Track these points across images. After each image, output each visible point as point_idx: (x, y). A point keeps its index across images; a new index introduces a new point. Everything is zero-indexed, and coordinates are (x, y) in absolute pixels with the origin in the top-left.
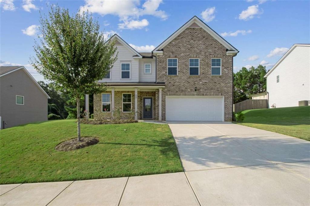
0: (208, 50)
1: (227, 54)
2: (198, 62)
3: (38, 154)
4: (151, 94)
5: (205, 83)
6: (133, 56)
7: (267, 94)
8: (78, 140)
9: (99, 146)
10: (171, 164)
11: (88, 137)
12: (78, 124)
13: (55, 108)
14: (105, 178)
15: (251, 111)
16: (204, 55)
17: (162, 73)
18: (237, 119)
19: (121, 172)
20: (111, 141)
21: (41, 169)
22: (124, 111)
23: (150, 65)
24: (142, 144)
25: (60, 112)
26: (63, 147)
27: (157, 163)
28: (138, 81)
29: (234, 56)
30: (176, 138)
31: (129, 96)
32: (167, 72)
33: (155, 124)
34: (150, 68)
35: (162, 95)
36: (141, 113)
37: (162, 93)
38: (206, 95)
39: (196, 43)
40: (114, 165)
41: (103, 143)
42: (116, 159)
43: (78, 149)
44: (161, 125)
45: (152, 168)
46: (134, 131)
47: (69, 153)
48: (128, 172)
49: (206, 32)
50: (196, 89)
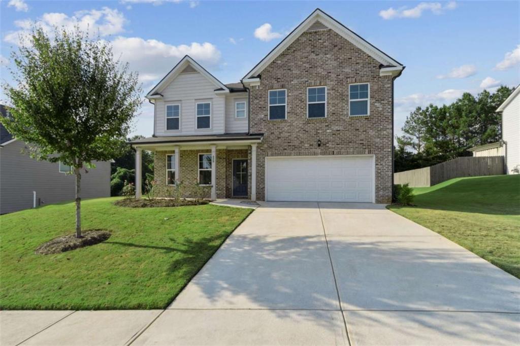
0: (344, 70)
1: (381, 75)
2: (324, 93)
4: (245, 153)
5: (337, 131)
6: (215, 90)
7: (504, 145)
16: (336, 79)
17: (258, 117)
22: (200, 184)
23: (244, 103)
28: (223, 132)
32: (267, 115)
34: (245, 110)
36: (230, 188)
37: (257, 152)
38: (339, 153)
39: (319, 58)
49: (339, 35)
50: (319, 142)
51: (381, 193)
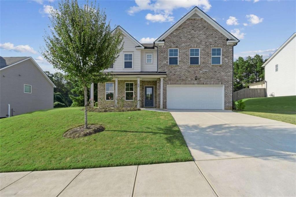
0: (209, 40)
1: (227, 44)
2: (199, 52)
3: (46, 141)
4: (152, 83)
5: (205, 72)
6: (136, 47)
7: (266, 83)
8: (85, 128)
9: (106, 133)
10: (180, 152)
11: (94, 124)
12: (86, 112)
13: (60, 97)
14: (114, 166)
15: (249, 100)
16: (204, 45)
17: (163, 63)
18: (237, 107)
19: (130, 160)
20: (117, 128)
21: (50, 156)
22: (126, 99)
23: (151, 55)
24: (147, 131)
25: (64, 100)
26: (70, 134)
27: (165, 151)
28: (140, 71)
29: (235, 45)
30: (180, 126)
31: (132, 85)
32: (168, 62)
33: (157, 112)
34: (152, 59)
35: (163, 84)
36: (143, 102)
37: (163, 82)
38: (206, 84)
39: (196, 33)
40: (122, 152)
41: (109, 131)
42: (124, 147)
43: (85, 136)
44: (163, 112)
45: (161, 156)
46: (138, 119)
47: (77, 141)
48: (137, 160)
49: (207, 22)
50: (196, 78)
51: (227, 104)
